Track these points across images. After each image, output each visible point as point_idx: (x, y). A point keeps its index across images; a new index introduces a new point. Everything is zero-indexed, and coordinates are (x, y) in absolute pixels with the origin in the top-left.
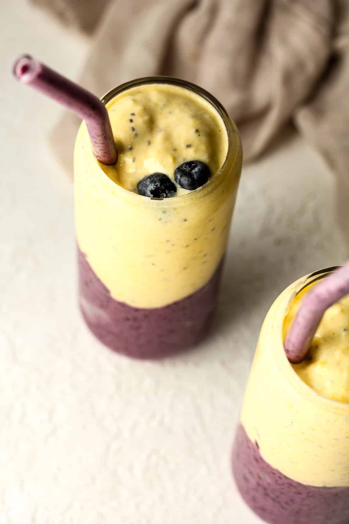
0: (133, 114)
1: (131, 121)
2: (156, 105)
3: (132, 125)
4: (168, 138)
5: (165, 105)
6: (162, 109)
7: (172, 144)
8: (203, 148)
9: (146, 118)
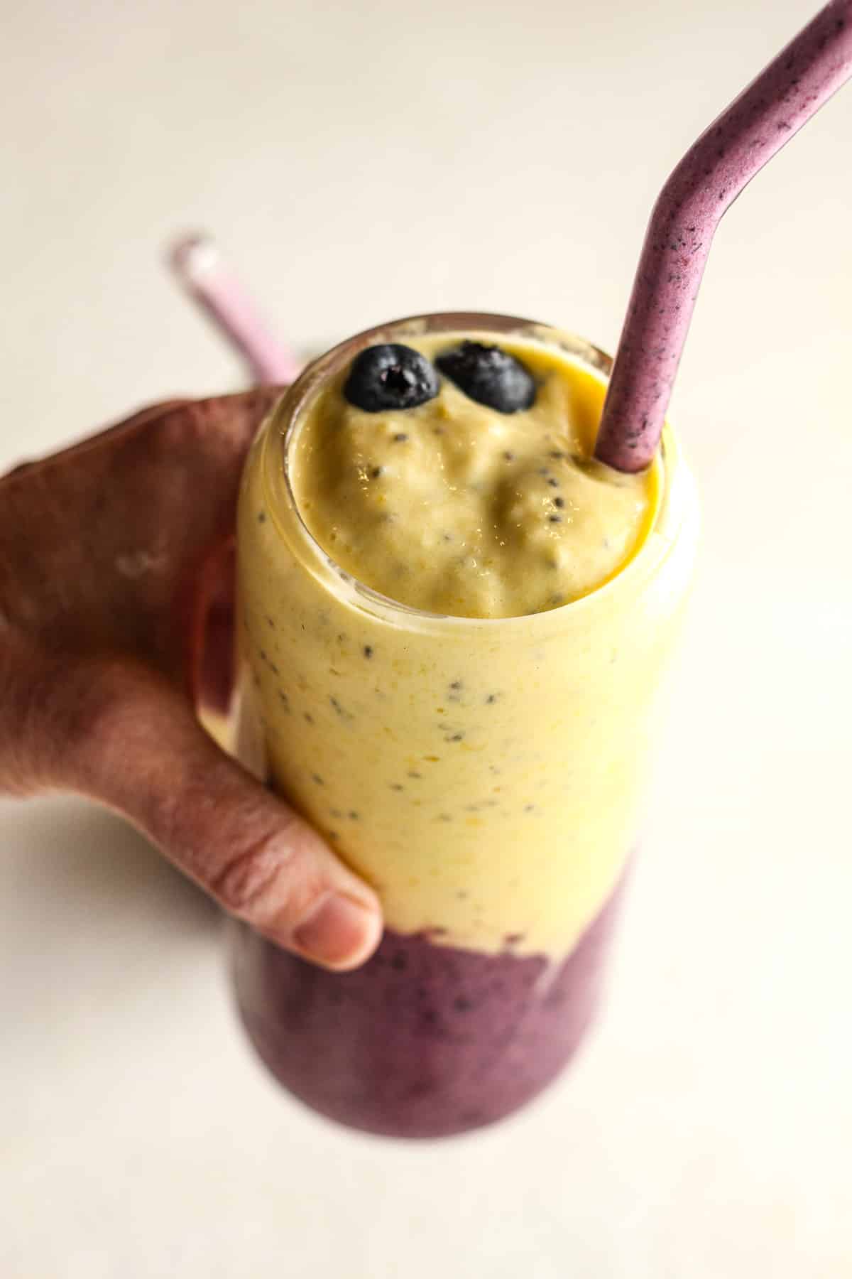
0: (553, 519)
1: (558, 502)
2: (485, 563)
3: (556, 492)
4: (456, 464)
5: (461, 561)
6: (470, 551)
7: (447, 448)
8: (360, 439)
9: (517, 512)
